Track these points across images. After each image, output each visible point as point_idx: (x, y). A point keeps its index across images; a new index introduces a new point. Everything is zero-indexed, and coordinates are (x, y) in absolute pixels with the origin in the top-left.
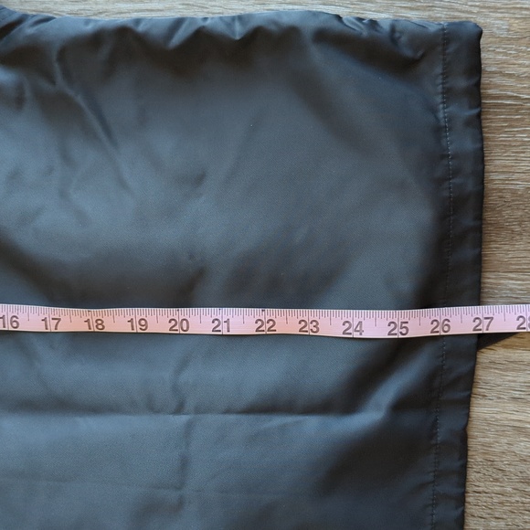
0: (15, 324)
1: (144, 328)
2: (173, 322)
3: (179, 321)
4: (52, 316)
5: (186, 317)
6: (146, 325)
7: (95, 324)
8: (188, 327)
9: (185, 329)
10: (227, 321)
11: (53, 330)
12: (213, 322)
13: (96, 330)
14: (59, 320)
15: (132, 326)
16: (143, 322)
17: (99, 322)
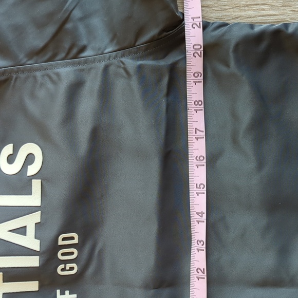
0: (202, 158)
1: (200, 75)
2: (196, 55)
3: (194, 51)
4: (194, 133)
5: (192, 46)
6: (198, 73)
7: (198, 106)
8: (199, 45)
9: (200, 47)
10: (193, 19)
11: (204, 133)
12: (194, 28)
13: (203, 106)
14: (196, 129)
15: (199, 82)
16: (196, 75)
17: (196, 103)
